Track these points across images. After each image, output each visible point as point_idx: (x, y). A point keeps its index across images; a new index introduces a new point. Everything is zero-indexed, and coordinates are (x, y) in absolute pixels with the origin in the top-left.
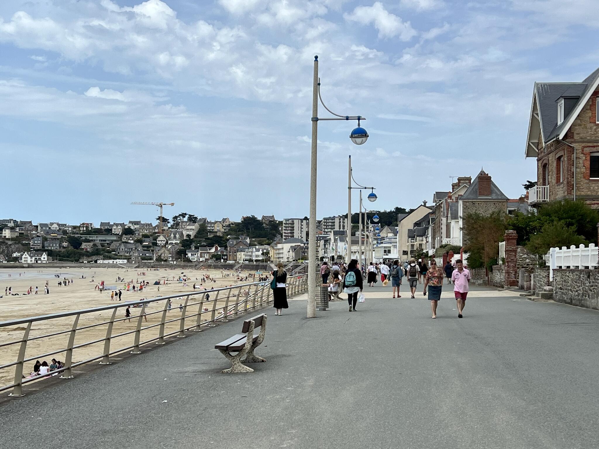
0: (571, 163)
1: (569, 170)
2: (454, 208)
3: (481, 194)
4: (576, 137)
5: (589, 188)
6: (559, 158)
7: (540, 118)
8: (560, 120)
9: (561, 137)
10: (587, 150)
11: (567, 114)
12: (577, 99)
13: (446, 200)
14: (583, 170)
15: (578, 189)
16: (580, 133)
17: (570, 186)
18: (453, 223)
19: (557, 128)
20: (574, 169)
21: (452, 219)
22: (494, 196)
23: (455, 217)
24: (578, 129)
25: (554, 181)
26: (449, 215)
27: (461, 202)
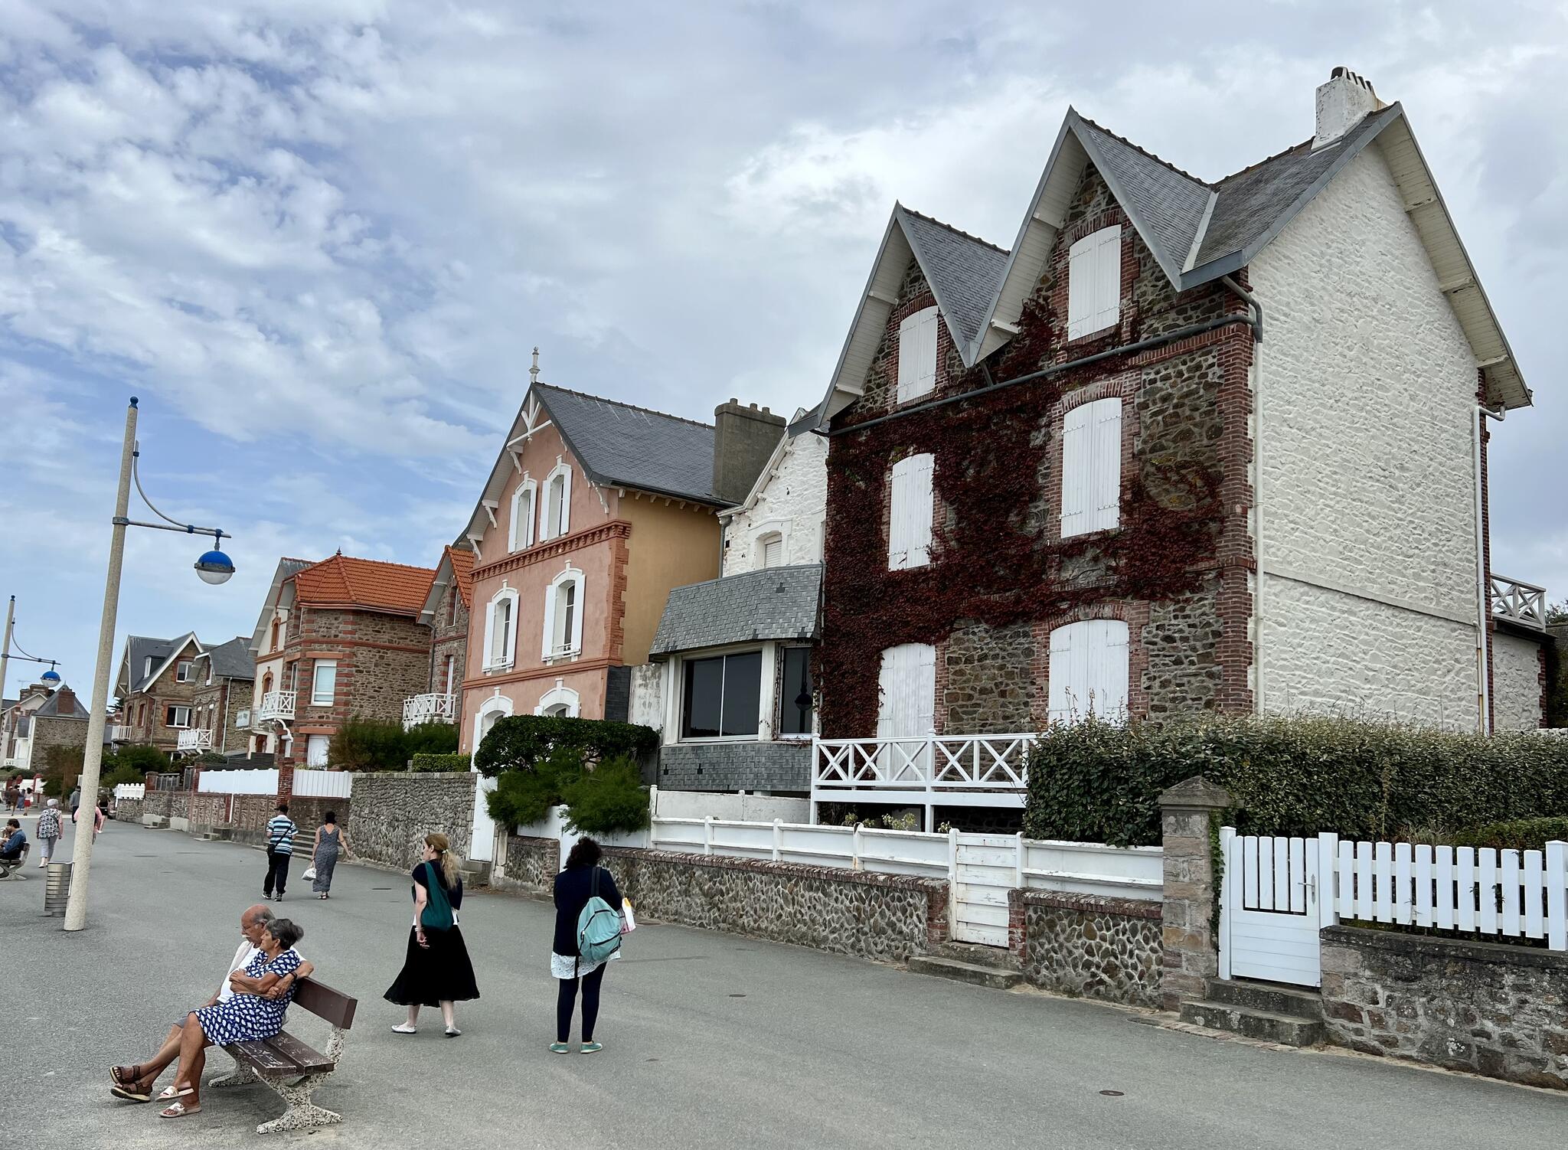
0: (151, 711)
1: (149, 718)
2: (23, 724)
3: (60, 711)
4: (158, 691)
5: (164, 734)
6: (142, 706)
7: (129, 665)
8: (147, 675)
9: (144, 691)
10: (166, 703)
11: (153, 671)
12: (163, 660)
13: (12, 712)
14: (161, 718)
15: (155, 734)
16: (162, 688)
17: (148, 731)
18: (20, 741)
19: (142, 681)
20: (153, 717)
21: (20, 736)
22: (76, 715)
23: (24, 734)
24: (160, 685)
25: (136, 723)
26: (16, 731)
27: (33, 719)
